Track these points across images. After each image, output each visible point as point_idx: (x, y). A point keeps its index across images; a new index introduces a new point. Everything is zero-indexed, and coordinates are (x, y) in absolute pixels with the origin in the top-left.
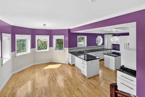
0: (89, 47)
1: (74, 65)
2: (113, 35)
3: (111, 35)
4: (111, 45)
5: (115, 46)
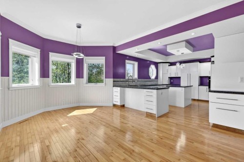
0: (140, 80)
1: (123, 106)
2: (170, 64)
3: (168, 64)
4: (168, 79)
5: (172, 81)
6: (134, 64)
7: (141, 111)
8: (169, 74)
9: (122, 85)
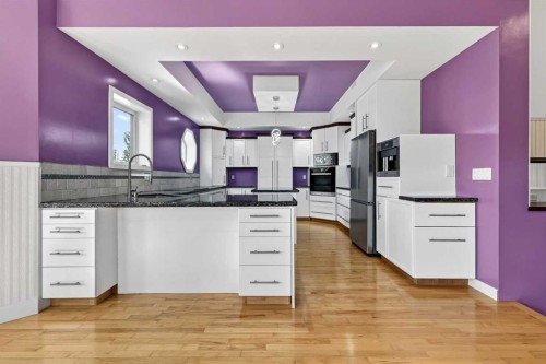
0: (158, 173)
4: (224, 172)
5: (233, 177)
6: (134, 116)
7: (213, 297)
8: (228, 159)
9: (91, 193)
